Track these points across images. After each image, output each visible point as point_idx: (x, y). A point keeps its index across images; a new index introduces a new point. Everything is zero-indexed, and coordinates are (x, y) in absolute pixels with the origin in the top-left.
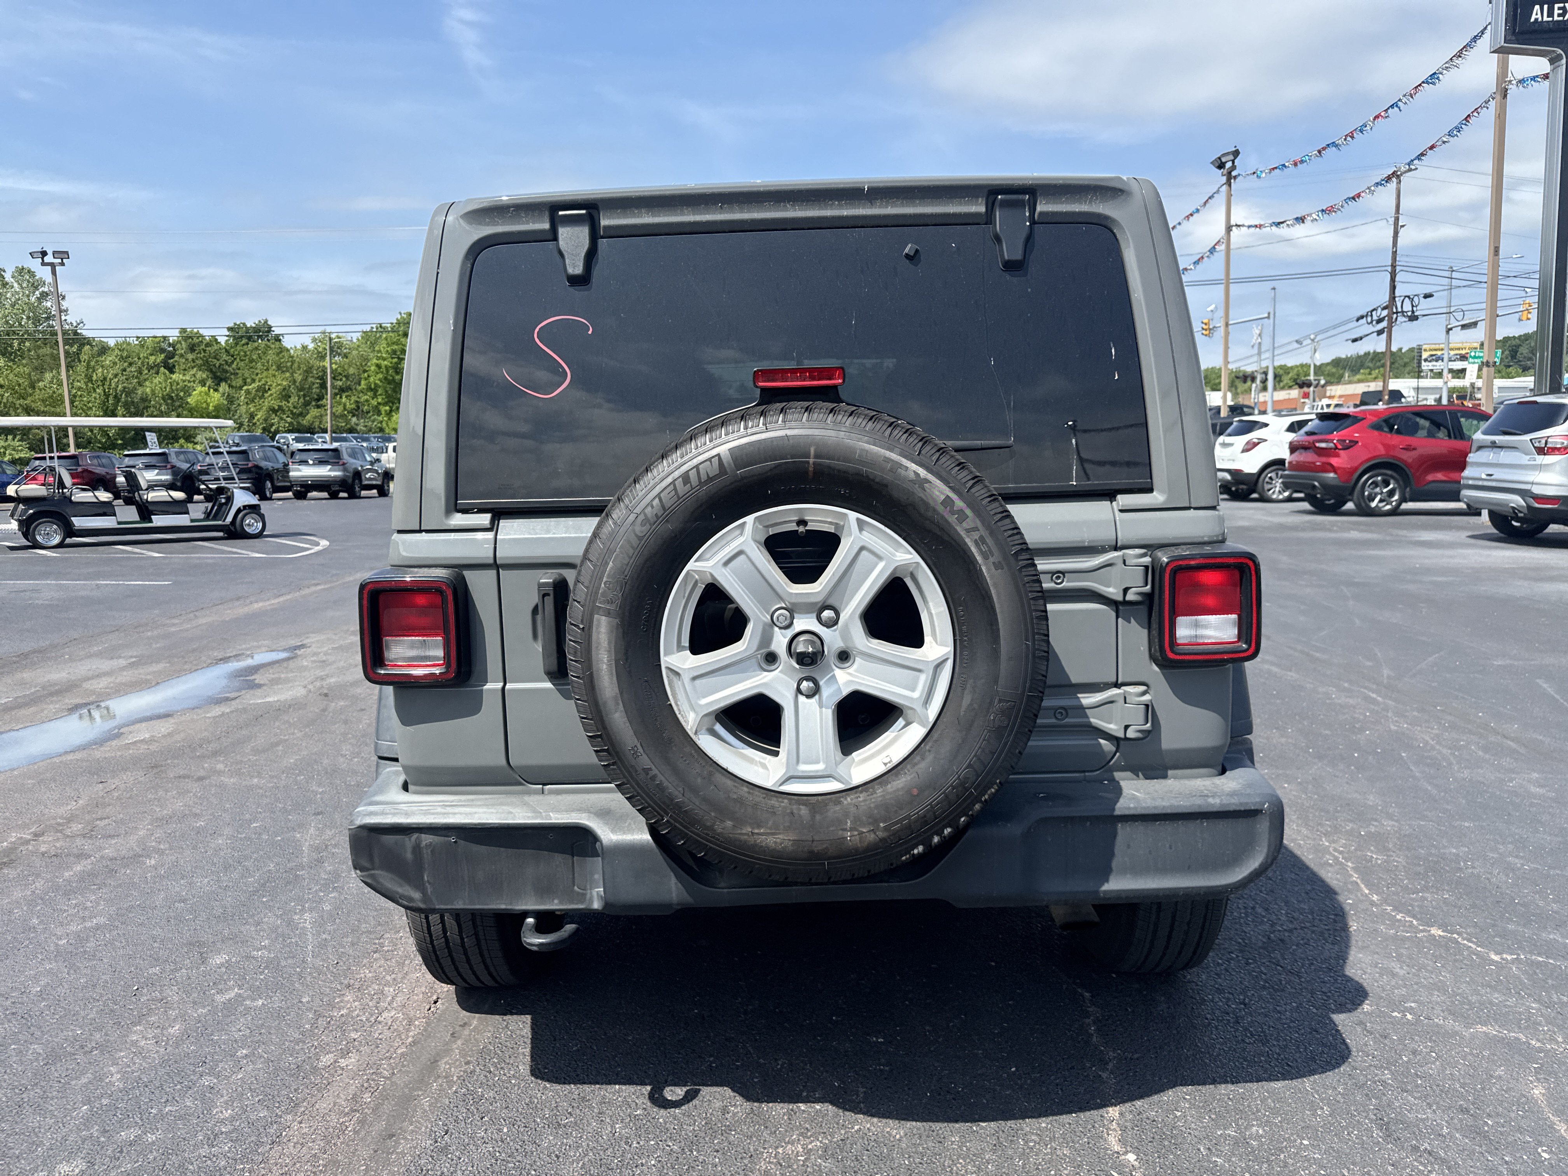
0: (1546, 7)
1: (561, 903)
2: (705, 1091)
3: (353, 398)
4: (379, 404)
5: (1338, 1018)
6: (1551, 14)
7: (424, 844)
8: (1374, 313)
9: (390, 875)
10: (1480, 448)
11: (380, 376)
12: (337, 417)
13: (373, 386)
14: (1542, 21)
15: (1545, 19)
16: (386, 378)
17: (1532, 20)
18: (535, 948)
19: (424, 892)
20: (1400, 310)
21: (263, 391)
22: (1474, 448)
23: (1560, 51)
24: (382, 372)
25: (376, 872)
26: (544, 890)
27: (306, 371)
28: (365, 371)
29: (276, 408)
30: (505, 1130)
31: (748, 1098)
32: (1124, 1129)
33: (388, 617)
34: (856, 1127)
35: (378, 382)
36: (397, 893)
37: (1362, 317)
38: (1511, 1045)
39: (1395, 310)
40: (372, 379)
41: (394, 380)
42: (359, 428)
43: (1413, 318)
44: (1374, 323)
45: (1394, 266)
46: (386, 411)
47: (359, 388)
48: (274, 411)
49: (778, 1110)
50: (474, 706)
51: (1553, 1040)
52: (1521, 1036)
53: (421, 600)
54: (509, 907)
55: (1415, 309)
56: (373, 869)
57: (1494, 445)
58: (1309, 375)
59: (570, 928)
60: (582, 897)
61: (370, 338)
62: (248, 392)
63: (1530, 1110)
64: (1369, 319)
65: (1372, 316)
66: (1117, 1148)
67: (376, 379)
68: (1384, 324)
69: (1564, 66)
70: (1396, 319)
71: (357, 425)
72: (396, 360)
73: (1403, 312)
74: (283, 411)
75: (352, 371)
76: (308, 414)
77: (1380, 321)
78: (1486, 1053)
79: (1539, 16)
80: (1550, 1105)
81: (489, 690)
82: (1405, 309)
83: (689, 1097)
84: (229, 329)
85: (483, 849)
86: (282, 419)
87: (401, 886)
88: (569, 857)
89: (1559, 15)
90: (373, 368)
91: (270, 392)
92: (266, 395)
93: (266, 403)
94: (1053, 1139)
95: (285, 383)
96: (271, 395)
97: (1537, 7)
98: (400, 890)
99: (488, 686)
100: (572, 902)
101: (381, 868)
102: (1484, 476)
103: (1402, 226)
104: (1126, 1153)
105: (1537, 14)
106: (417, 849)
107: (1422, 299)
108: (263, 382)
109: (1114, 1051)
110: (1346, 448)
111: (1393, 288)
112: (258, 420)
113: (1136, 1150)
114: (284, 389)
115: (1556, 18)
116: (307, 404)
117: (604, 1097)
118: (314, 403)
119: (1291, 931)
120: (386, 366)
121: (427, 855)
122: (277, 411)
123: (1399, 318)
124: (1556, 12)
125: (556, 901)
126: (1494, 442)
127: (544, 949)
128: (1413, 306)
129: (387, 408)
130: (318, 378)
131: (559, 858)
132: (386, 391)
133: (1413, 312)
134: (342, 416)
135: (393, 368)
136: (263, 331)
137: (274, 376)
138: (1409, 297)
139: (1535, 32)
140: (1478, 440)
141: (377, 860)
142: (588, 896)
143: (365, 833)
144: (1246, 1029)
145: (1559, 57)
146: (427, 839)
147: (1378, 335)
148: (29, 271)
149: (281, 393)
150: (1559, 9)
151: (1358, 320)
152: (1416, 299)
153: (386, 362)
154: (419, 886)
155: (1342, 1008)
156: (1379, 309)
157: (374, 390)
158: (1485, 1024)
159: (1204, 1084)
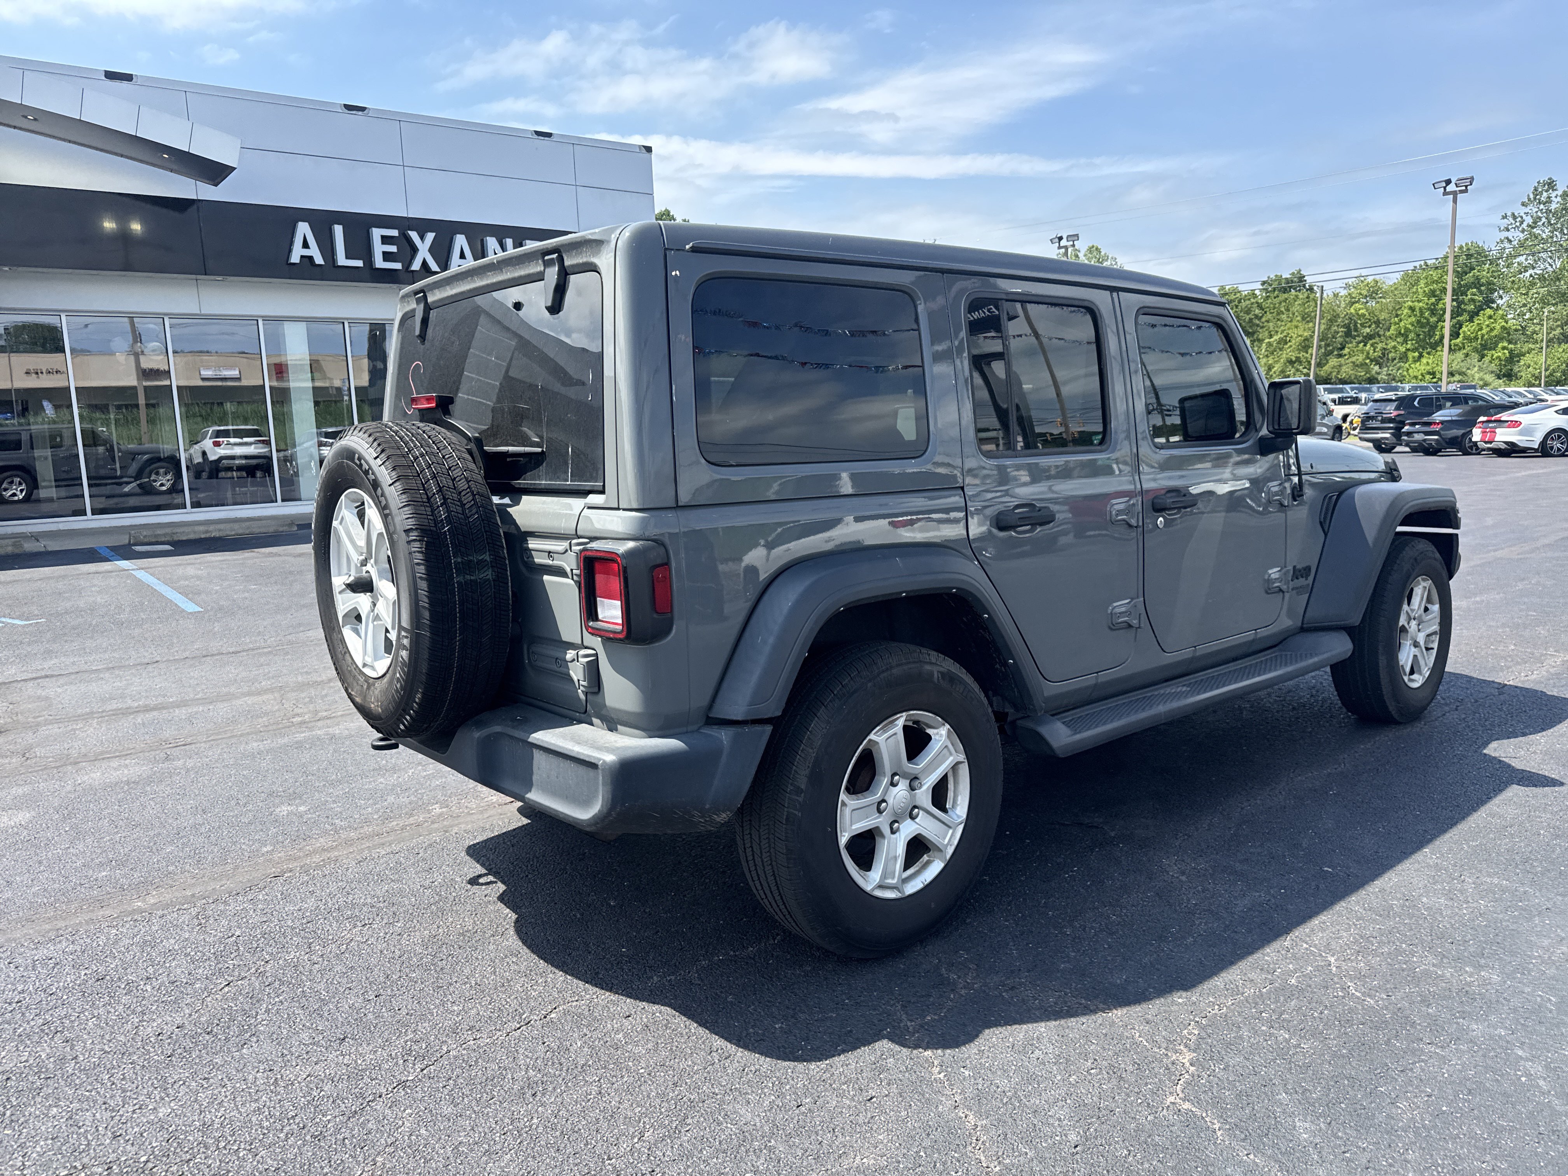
3: (1380, 346)
4: (1408, 350)
11: (1413, 319)
12: (1357, 366)
13: (1402, 331)
16: (1419, 322)
21: (1283, 341)
24: (1415, 316)
27: (1330, 320)
28: (1397, 316)
29: (1294, 359)
35: (1410, 326)
40: (1402, 324)
41: (1428, 323)
42: (1379, 378)
46: (1414, 357)
47: (1388, 334)
48: (1291, 362)
61: (1410, 279)
62: (1270, 344)
67: (1407, 322)
71: (1379, 373)
72: (1433, 300)
74: (1300, 362)
75: (1383, 316)
76: (1326, 364)
84: (1264, 283)
86: (1298, 370)
90: (1406, 311)
91: (1289, 344)
92: (1286, 346)
93: (1284, 356)
95: (1306, 334)
96: (1291, 346)
108: (1285, 334)
112: (1275, 373)
114: (1305, 340)
116: (1328, 354)
118: (1336, 353)
120: (1420, 309)
122: (1295, 362)
129: (1417, 354)
130: (1343, 326)
132: (1418, 335)
134: (1363, 365)
135: (1428, 309)
136: (1297, 282)
137: (1297, 327)
148: (1097, 249)
149: (1300, 344)
153: (1421, 304)
157: (1404, 335)
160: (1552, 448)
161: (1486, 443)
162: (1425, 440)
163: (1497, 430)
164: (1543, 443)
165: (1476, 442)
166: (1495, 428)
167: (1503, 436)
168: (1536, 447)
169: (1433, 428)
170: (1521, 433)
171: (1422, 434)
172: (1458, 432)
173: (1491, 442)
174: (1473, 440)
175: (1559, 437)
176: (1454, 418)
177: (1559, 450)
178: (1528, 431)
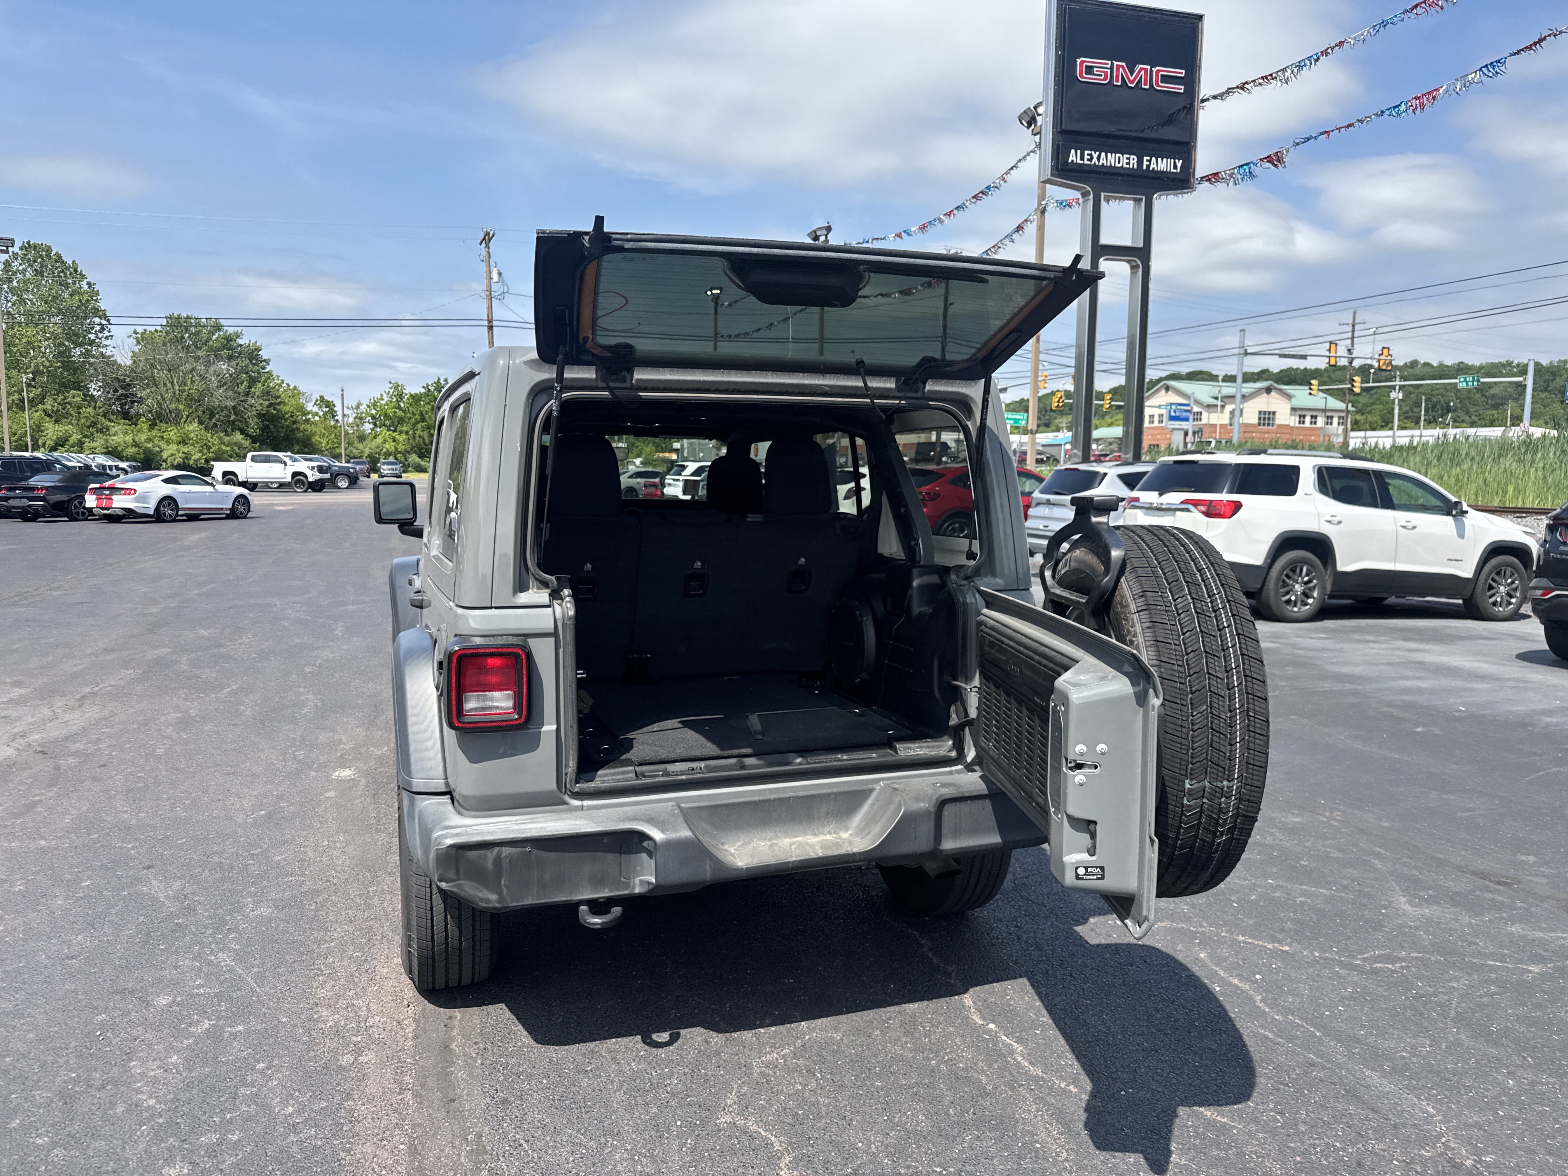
0: (1079, 152)
1: (610, 891)
2: (683, 1032)
5: (1078, 929)
6: (1082, 158)
7: (504, 855)
9: (472, 884)
10: (1038, 504)
14: (1077, 163)
15: (1079, 161)
17: (1070, 161)
18: (599, 926)
19: (500, 894)
22: (1033, 504)
23: (1089, 189)
25: (462, 882)
26: (598, 882)
30: (545, 1081)
31: (719, 1031)
32: (980, 1011)
33: (470, 676)
34: (807, 1037)
36: (478, 897)
38: (1181, 931)
49: (747, 1035)
50: (533, 744)
51: (1202, 926)
52: (1184, 925)
53: (493, 662)
54: (569, 898)
56: (459, 880)
57: (1048, 503)
59: (617, 911)
60: (627, 885)
63: (1202, 966)
66: (980, 1022)
69: (1092, 201)
78: (1169, 938)
79: (1074, 158)
80: (1212, 961)
81: (545, 732)
83: (674, 1038)
85: (551, 855)
87: (481, 891)
88: (618, 855)
89: (1088, 160)
94: (940, 1023)
97: (1073, 151)
98: (480, 895)
99: (545, 728)
100: (618, 890)
101: (465, 879)
102: (1041, 527)
103: (951, 304)
104: (988, 1024)
105: (1073, 157)
106: (498, 860)
109: (951, 966)
110: (932, 500)
113: (993, 1022)
115: (1086, 162)
117: (608, 1048)
119: (1027, 877)
121: (505, 863)
124: (1086, 157)
125: (606, 890)
126: (1048, 500)
127: (605, 926)
131: (611, 856)
139: (1071, 170)
140: (1036, 498)
141: (462, 872)
142: (632, 884)
143: (453, 851)
144: (1026, 942)
145: (1088, 193)
146: (507, 851)
150: (1088, 155)
154: (497, 890)
155: (1079, 923)
158: (1162, 921)
159: (1015, 978)
160: (164, 514)
161: (103, 509)
162: (30, 506)
163: (114, 497)
164: (157, 509)
165: (92, 508)
166: (111, 494)
167: (120, 502)
168: (152, 513)
169: (36, 493)
170: (137, 500)
171: (25, 500)
172: (63, 497)
173: (108, 509)
174: (87, 505)
175: (169, 504)
176: (57, 484)
177: (170, 516)
178: (143, 498)
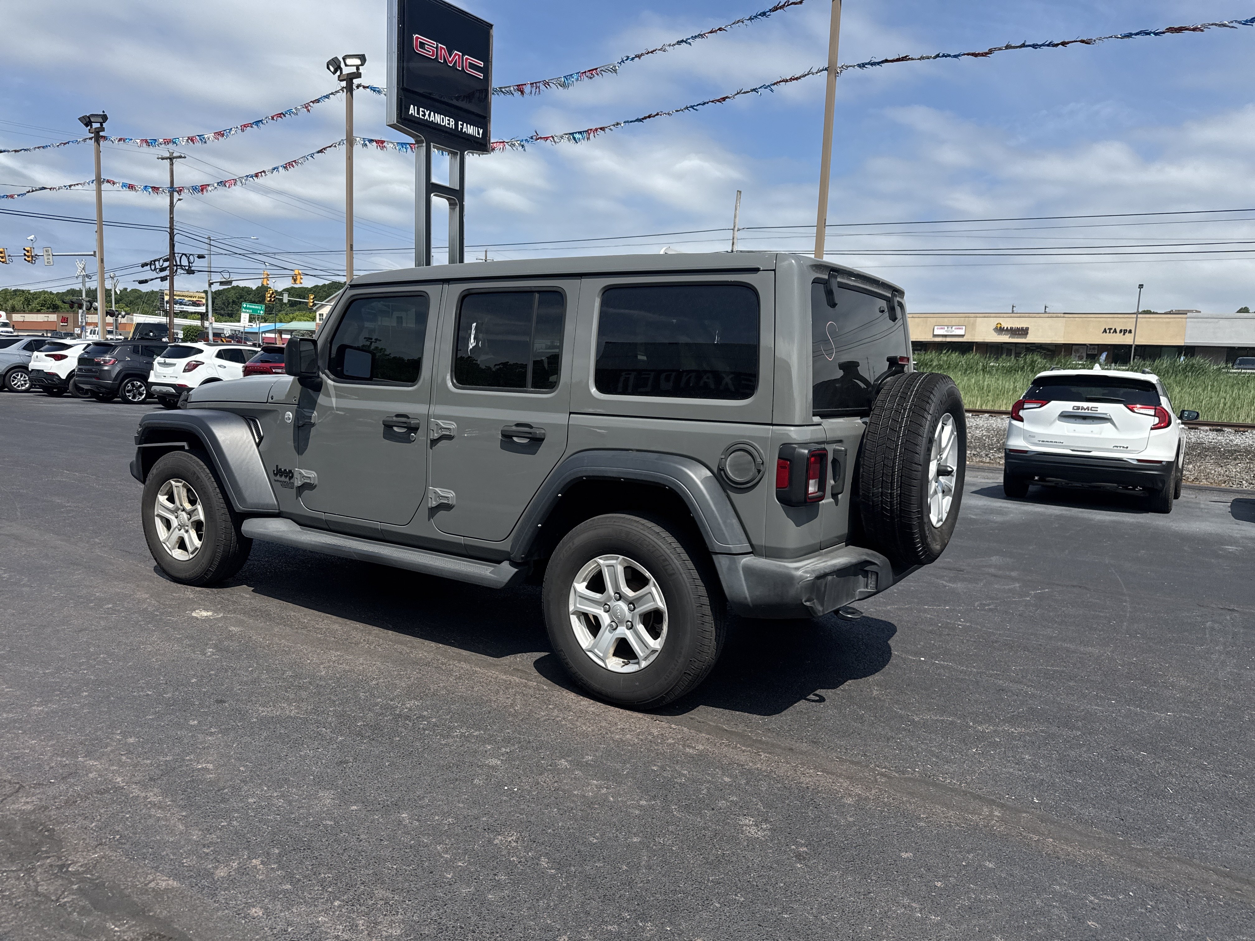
0: (416, 107)
6: (418, 113)
8: (157, 263)
14: (414, 116)
15: (416, 115)
17: (410, 113)
20: (179, 264)
23: (422, 138)
37: (146, 264)
39: (175, 264)
43: (190, 272)
44: (158, 270)
45: (172, 228)
55: (191, 265)
58: (111, 307)
64: (153, 267)
65: (155, 264)
68: (167, 273)
69: (425, 148)
70: (176, 270)
73: (181, 266)
77: (162, 270)
79: (413, 112)
82: (183, 264)
97: (412, 106)
105: (412, 110)
107: (196, 259)
111: (172, 246)
115: (419, 116)
123: (179, 270)
124: (421, 113)
128: (189, 263)
133: (189, 267)
138: (185, 255)
139: (410, 121)
145: (422, 142)
147: (162, 281)
150: (422, 111)
151: (143, 266)
152: (191, 257)
156: (161, 261)
